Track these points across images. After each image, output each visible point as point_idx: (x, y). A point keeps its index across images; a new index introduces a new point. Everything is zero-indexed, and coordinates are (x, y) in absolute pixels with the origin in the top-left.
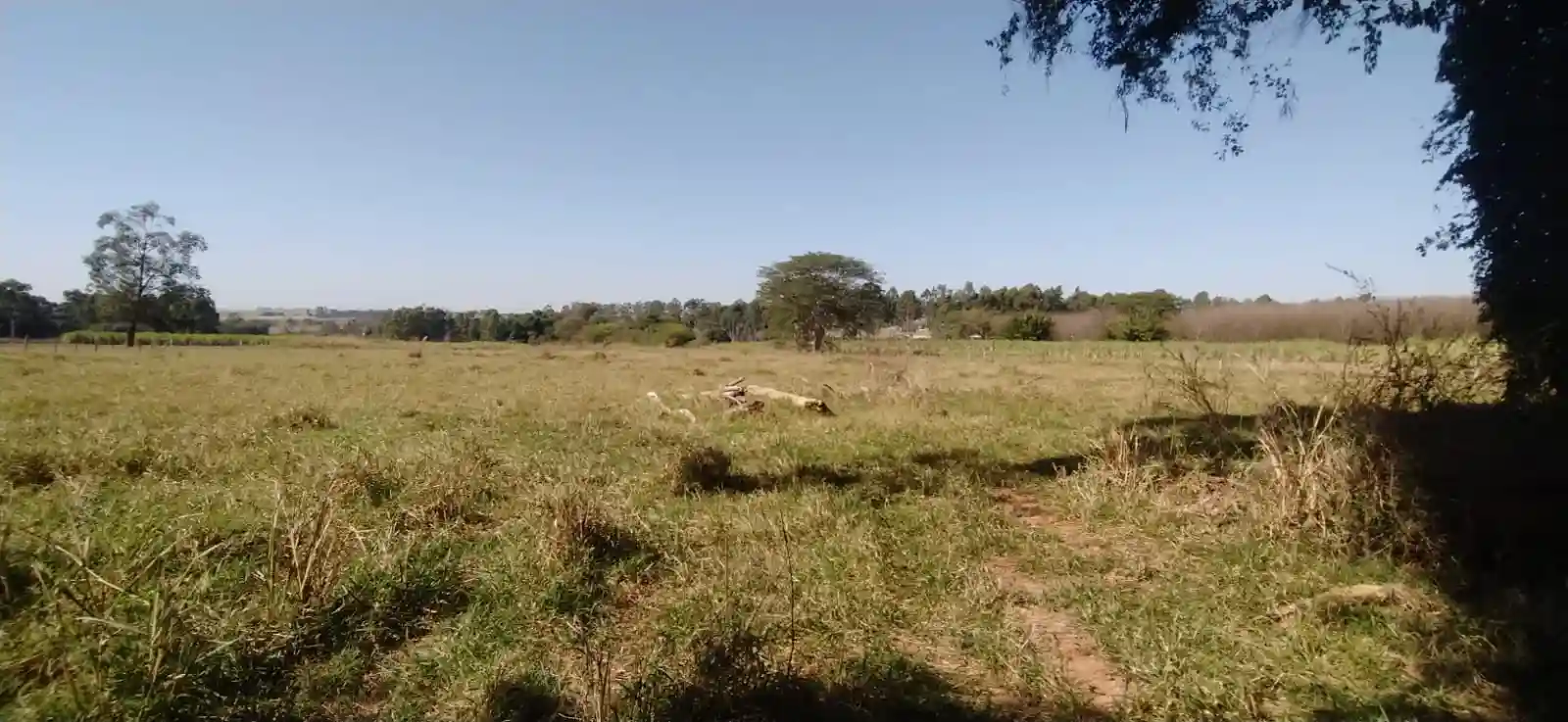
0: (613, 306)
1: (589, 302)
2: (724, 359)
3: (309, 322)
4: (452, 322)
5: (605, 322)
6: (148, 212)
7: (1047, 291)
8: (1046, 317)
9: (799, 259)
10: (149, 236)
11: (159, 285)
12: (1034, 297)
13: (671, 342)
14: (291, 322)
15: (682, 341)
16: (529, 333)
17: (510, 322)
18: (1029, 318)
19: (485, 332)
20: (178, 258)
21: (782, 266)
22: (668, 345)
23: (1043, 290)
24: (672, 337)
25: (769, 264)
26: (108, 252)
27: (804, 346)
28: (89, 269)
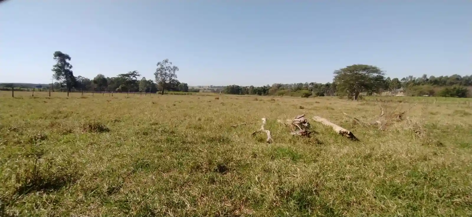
0: (287, 84)
1: (279, 83)
2: (316, 102)
3: (208, 89)
4: (241, 89)
5: (284, 89)
6: (166, 61)
7: (464, 77)
8: (464, 88)
9: (349, 67)
10: (166, 67)
11: (169, 79)
12: (457, 79)
13: (304, 96)
14: (205, 89)
15: (307, 96)
16: (262, 92)
17: (257, 89)
18: (455, 88)
19: (250, 92)
20: (172, 73)
21: (344, 70)
22: (302, 97)
24: (304, 94)
25: (338, 69)
26: (159, 72)
27: (350, 98)
28: (155, 76)
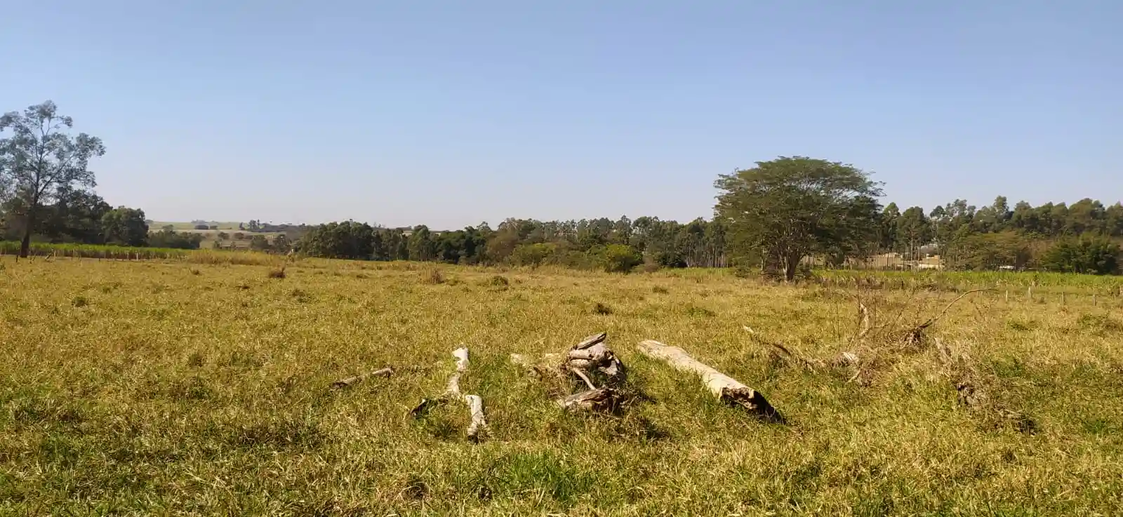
0: (554, 223)
1: (525, 218)
2: (656, 290)
3: (240, 236)
4: (378, 236)
5: (542, 241)
6: (46, 112)
7: (1111, 209)
9: (766, 166)
10: (45, 138)
11: (55, 191)
12: (1091, 213)
13: (613, 266)
14: (224, 236)
15: (627, 265)
16: (461, 252)
17: (441, 239)
18: (1086, 245)
19: (412, 249)
20: (74, 163)
21: (748, 175)
22: (608, 270)
23: (1106, 207)
24: (614, 259)
25: (730, 171)
27: (772, 275)
